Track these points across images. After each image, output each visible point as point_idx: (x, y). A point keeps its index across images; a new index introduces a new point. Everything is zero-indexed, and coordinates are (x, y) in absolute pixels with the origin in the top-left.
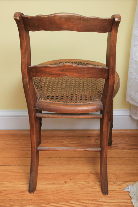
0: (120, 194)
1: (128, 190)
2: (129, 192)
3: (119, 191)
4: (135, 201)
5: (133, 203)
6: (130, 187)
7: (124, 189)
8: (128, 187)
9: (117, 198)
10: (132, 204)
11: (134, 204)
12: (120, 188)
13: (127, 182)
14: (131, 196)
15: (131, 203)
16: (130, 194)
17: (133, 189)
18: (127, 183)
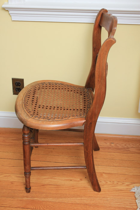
0: (127, 193)
1: (134, 191)
2: (135, 193)
3: (126, 191)
4: (139, 202)
5: (137, 203)
6: (136, 189)
7: (130, 189)
8: (134, 188)
10: (136, 204)
12: (127, 189)
13: (134, 183)
14: (136, 197)
15: (135, 203)
16: (135, 194)
17: (138, 191)
18: (134, 185)
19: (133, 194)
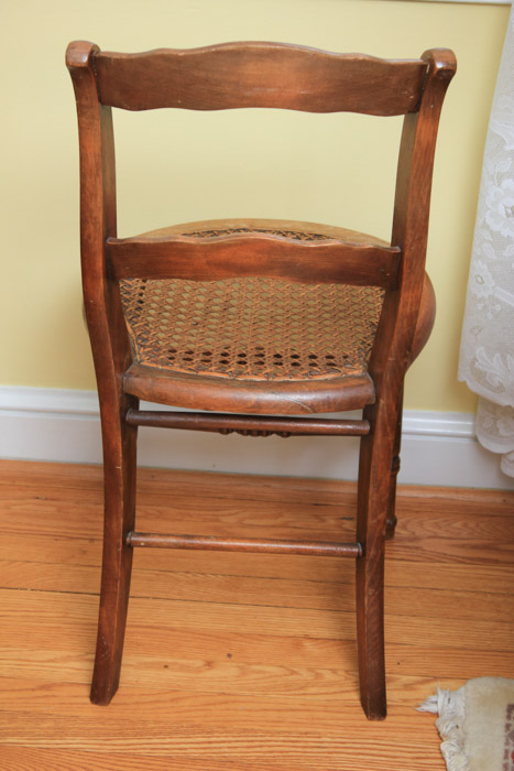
0: (403, 719)
1: (433, 708)
2: (437, 715)
4: (453, 749)
5: (447, 755)
6: (441, 698)
7: (419, 702)
8: (434, 698)
9: (390, 734)
10: (443, 758)
11: (448, 761)
12: (405, 701)
13: (436, 678)
14: (444, 730)
15: (439, 756)
16: (438, 721)
17: (451, 706)
18: (433, 684)
19: (432, 719)
